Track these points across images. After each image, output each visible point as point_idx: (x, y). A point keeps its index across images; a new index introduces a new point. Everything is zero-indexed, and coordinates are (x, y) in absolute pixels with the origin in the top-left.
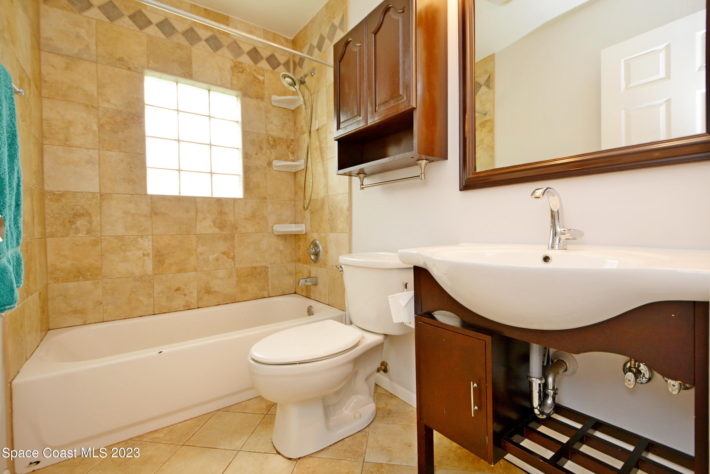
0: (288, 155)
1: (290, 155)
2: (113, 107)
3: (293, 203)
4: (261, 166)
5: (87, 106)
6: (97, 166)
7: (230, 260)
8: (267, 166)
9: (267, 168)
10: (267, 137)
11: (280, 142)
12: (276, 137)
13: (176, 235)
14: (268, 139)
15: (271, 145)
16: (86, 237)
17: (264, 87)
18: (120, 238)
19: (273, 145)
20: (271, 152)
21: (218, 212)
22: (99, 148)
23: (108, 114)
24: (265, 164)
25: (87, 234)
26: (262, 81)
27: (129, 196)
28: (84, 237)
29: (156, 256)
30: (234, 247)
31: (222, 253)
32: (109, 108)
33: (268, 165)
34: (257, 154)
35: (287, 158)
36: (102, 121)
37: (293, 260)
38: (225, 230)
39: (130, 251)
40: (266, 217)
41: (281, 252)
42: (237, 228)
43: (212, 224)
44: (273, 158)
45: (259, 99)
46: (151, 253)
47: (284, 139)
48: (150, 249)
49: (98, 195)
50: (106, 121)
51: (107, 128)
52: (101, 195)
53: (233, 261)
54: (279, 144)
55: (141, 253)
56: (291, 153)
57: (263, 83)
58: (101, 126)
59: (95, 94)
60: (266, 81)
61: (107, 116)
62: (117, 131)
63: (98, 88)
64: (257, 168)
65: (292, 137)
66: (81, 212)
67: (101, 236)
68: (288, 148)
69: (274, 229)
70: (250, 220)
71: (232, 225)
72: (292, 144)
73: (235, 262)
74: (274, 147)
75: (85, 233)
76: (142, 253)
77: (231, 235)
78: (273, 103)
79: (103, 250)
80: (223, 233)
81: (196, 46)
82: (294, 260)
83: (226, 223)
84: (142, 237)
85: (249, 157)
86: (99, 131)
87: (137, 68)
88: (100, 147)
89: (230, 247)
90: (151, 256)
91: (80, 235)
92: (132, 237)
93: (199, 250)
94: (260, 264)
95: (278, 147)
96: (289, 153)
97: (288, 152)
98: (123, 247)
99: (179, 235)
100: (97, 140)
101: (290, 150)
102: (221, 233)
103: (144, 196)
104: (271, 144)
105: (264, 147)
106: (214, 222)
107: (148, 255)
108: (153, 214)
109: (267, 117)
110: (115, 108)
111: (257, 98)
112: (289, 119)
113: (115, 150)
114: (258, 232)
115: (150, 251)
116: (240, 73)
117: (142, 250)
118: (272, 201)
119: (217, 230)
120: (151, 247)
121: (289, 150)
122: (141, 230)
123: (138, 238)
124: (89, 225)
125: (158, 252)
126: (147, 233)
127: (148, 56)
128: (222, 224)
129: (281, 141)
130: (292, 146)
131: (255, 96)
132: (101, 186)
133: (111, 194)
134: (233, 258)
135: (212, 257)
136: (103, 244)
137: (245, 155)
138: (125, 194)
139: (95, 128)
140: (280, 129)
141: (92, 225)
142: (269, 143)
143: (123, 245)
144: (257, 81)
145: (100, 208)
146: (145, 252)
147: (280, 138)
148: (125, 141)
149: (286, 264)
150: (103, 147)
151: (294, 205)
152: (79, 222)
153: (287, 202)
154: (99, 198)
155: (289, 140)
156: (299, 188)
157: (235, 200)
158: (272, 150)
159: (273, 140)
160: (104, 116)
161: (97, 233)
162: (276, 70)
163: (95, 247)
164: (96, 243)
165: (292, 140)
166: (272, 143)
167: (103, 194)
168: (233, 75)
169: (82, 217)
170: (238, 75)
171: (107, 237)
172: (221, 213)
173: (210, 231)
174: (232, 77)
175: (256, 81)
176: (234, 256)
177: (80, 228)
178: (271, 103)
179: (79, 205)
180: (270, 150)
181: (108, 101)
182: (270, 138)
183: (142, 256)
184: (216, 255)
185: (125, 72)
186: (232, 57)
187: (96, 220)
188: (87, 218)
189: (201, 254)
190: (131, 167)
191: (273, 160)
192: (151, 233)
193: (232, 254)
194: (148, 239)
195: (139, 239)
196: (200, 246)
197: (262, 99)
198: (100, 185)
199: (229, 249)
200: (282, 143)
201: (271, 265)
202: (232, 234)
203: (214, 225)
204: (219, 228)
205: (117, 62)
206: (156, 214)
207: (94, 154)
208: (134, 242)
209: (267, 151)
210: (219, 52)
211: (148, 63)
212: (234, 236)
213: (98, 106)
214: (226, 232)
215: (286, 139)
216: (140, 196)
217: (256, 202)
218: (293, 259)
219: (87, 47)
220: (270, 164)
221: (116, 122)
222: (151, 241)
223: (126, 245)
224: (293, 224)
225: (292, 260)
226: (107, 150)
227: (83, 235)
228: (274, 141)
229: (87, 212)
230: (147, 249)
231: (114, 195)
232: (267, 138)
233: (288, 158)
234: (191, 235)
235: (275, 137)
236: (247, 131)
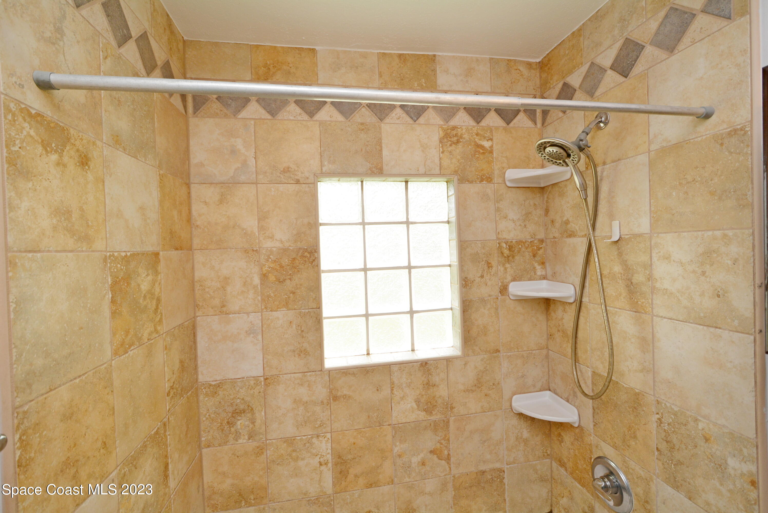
0: (534, 268)
1: (538, 267)
2: (278, 244)
3: (544, 352)
4: (490, 296)
5: (246, 251)
6: (260, 337)
7: (444, 461)
8: (500, 295)
9: (499, 298)
10: (499, 243)
11: (520, 249)
12: (514, 241)
13: (364, 428)
14: (500, 247)
15: (505, 257)
16: (248, 443)
17: (493, 158)
18: (290, 441)
19: (508, 257)
20: (506, 269)
21: (424, 385)
22: (262, 310)
23: (271, 256)
24: (496, 292)
25: (249, 439)
26: (489, 149)
27: (300, 375)
28: (245, 443)
29: (336, 464)
30: (448, 440)
31: (431, 452)
32: (273, 247)
33: (500, 292)
34: (482, 277)
35: (532, 273)
36: (265, 269)
37: (546, 454)
38: (434, 413)
39: (303, 459)
40: (499, 384)
41: (526, 441)
42: (452, 408)
43: (415, 406)
44: (509, 278)
45: (484, 182)
46: (330, 461)
47: (528, 241)
48: (328, 454)
49: (262, 379)
50: (270, 267)
51: (272, 278)
52: (266, 379)
53: (448, 463)
54: (519, 252)
55: (317, 460)
56: (539, 265)
57: (491, 152)
58: (264, 277)
59: (256, 230)
60: (495, 148)
61: (270, 260)
62: (284, 280)
63: (259, 220)
64: (483, 301)
65: (541, 236)
66: (242, 407)
67: (267, 440)
68: (534, 256)
69: (514, 404)
70: (473, 391)
71: (445, 404)
72: (541, 248)
73: (450, 465)
74: (511, 258)
75: (246, 437)
76: (319, 460)
77: (444, 421)
78: (509, 184)
79: (269, 461)
80: (432, 418)
81: (387, 120)
82: (548, 455)
83: (436, 402)
84: (318, 436)
85: (470, 285)
86: (261, 284)
87: (308, 178)
88: (263, 307)
89: (442, 441)
90: (330, 465)
91: (240, 441)
92: (306, 437)
93: (396, 450)
94: (491, 466)
95: (517, 258)
96: (536, 265)
97: (534, 263)
98: (294, 454)
99: (368, 429)
100: (260, 298)
101: (538, 258)
102: (429, 418)
103: (319, 373)
104: (505, 255)
105: (494, 263)
106: (418, 401)
107: (326, 464)
108: (331, 398)
109: (498, 210)
110: (281, 245)
111: (482, 181)
112: (535, 204)
113: (281, 309)
114: (486, 411)
115: (329, 457)
116: (454, 145)
117: (319, 456)
118: (509, 354)
119: (422, 415)
120: (330, 451)
121: (536, 259)
122: (317, 426)
123: (312, 438)
124: (251, 426)
125: (340, 457)
126: (324, 430)
127: (321, 156)
128: (429, 404)
129: (522, 247)
130: (540, 252)
131: (478, 178)
132: (265, 365)
133: (278, 376)
134: (448, 459)
135: (415, 460)
136: (268, 452)
137: (464, 283)
138: (295, 373)
139: (257, 280)
140: (520, 225)
141: (254, 425)
142: (502, 253)
143: (294, 451)
144: (481, 151)
145: (265, 398)
146: (322, 460)
147: (520, 242)
148: (294, 293)
149: (534, 462)
150: (266, 308)
151: (547, 356)
152: (239, 423)
153: (534, 352)
154: (263, 384)
155: (536, 242)
156: (559, 331)
157: (448, 360)
158: (507, 265)
159: (509, 246)
160: (267, 261)
161: (261, 436)
162: (511, 125)
163: (259, 457)
164: (260, 451)
165: (542, 241)
166: (506, 252)
167: (268, 377)
168: (443, 152)
169: (243, 415)
170: (450, 149)
171: (274, 441)
172: (428, 385)
173: (412, 417)
174: (441, 155)
175: (479, 152)
176: (449, 454)
177: (240, 431)
178: (505, 183)
179: (239, 398)
180: (504, 265)
181: (272, 238)
182: (504, 245)
183: (318, 465)
184: (422, 455)
185: (292, 188)
186: (442, 123)
187: (259, 416)
188: (249, 415)
189: (400, 456)
190: (303, 331)
191: (509, 283)
192: (329, 429)
193: (446, 452)
194: (326, 439)
195: (314, 440)
196: (398, 444)
197: (489, 180)
198: (263, 364)
199: (442, 444)
200: (523, 249)
201: (508, 466)
202: (445, 419)
203: (418, 406)
204: (425, 410)
205: (282, 176)
206: (336, 398)
207: (256, 319)
208: (307, 445)
209: (499, 267)
210: (422, 120)
211: (322, 166)
212: (448, 422)
213: (259, 248)
214: (436, 417)
215: (531, 240)
216: (314, 373)
217: (482, 360)
218: (547, 452)
219: (245, 163)
220: (504, 290)
221: (281, 266)
222: (330, 441)
223: (298, 450)
224: (546, 390)
225: (544, 455)
226: (271, 311)
227: (245, 441)
228: (510, 248)
229: (249, 406)
230: (324, 454)
231: (281, 376)
232: (498, 245)
233: (535, 273)
234: (385, 427)
235: (512, 242)
236: (467, 240)
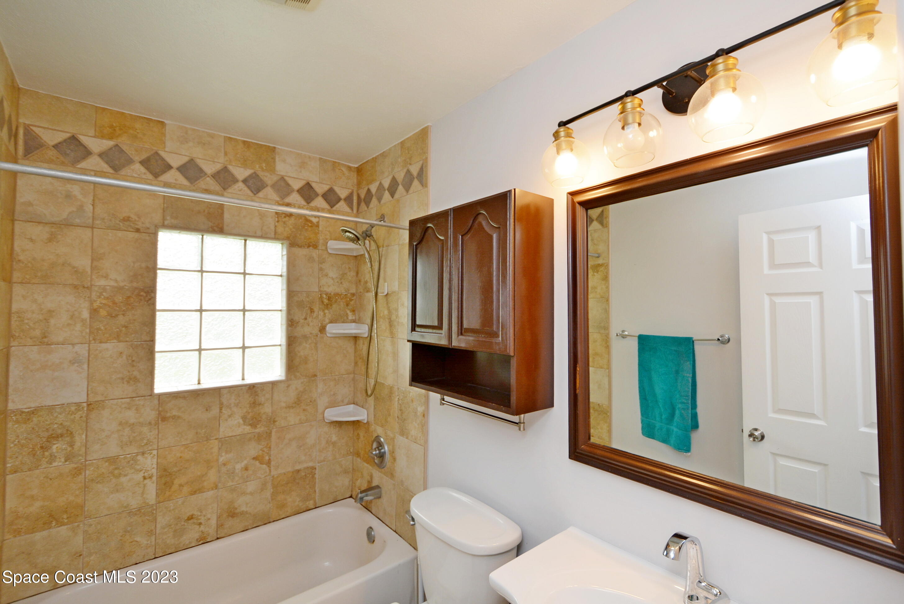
0: (347, 314)
1: (350, 314)
2: (112, 283)
3: (352, 376)
4: (311, 333)
5: (76, 287)
6: (85, 366)
7: (265, 465)
8: (319, 333)
9: (319, 335)
10: (320, 295)
11: (337, 299)
12: (332, 293)
13: (191, 443)
14: (321, 297)
15: (325, 305)
16: (64, 465)
17: (318, 230)
18: (112, 460)
19: (327, 305)
20: (325, 314)
21: (251, 404)
22: (90, 341)
23: (104, 294)
24: (316, 331)
25: (66, 461)
26: (316, 223)
27: (128, 400)
28: (61, 465)
29: (161, 477)
30: (270, 448)
31: (254, 458)
32: (107, 286)
33: (320, 331)
34: (306, 319)
35: (345, 318)
36: (95, 305)
37: (349, 452)
38: (258, 426)
39: (125, 475)
40: (315, 401)
41: (334, 444)
42: (274, 422)
43: (241, 421)
44: (327, 321)
45: (311, 248)
46: (155, 474)
47: (343, 294)
48: (153, 468)
49: (85, 405)
50: (101, 303)
51: (103, 313)
52: (88, 405)
53: (268, 466)
54: (336, 302)
55: (141, 474)
56: (351, 312)
57: (318, 226)
58: (94, 312)
59: (89, 270)
60: (321, 223)
61: (103, 297)
62: (117, 315)
63: (93, 260)
64: (305, 337)
65: (353, 291)
66: (59, 431)
67: (86, 461)
68: (347, 305)
69: (325, 415)
70: (293, 407)
71: (269, 418)
72: (353, 300)
73: (270, 467)
74: (329, 306)
75: (63, 460)
76: (143, 475)
77: (267, 433)
78: (330, 251)
79: (87, 480)
80: (256, 431)
81: (230, 190)
82: (351, 453)
83: (261, 418)
84: (143, 454)
85: (295, 325)
86: (90, 318)
87: (148, 228)
88: (91, 339)
89: (265, 449)
90: (154, 478)
91: (55, 464)
92: (130, 455)
93: (221, 460)
94: (305, 465)
95: (334, 306)
96: (348, 312)
97: (347, 310)
98: (116, 472)
99: (196, 444)
100: (88, 331)
101: (350, 307)
102: (254, 431)
103: (149, 397)
104: (325, 303)
105: (316, 309)
106: (244, 418)
107: (150, 477)
108: (160, 420)
109: (321, 269)
110: (115, 284)
111: (309, 246)
112: (349, 268)
113: (112, 341)
114: (303, 422)
115: (154, 471)
116: (287, 218)
117: (144, 471)
118: (324, 378)
119: (248, 429)
120: (155, 466)
121: (349, 307)
122: (143, 444)
123: (137, 455)
124: (69, 449)
125: (165, 470)
126: (150, 448)
127: (164, 211)
128: (254, 419)
129: (338, 298)
130: (352, 303)
131: (306, 244)
132: (89, 392)
133: (103, 401)
134: (269, 463)
135: (239, 467)
136: (87, 472)
137: (290, 323)
138: (122, 398)
139: (86, 314)
140: (338, 282)
141: (73, 448)
142: (323, 302)
143: (116, 469)
144: (310, 225)
145: (87, 423)
146: (146, 474)
147: (337, 294)
148: (126, 327)
149: (340, 459)
150: (94, 339)
151: (354, 379)
152: (55, 447)
153: (344, 376)
154: (85, 409)
155: (349, 295)
156: (360, 359)
157: (273, 384)
158: (326, 311)
159: (328, 297)
160: (99, 297)
161: (80, 458)
162: (334, 208)
163: (76, 477)
164: (78, 471)
165: (353, 295)
166: (326, 301)
167: (92, 403)
168: (278, 222)
169: (60, 439)
170: (284, 220)
171: (94, 461)
172: (255, 404)
173: (239, 431)
174: (276, 224)
175: (308, 225)
176: (270, 459)
177: (56, 454)
178: (327, 250)
179: (56, 423)
180: (323, 311)
181: (106, 277)
182: (325, 296)
183: (142, 479)
184: (245, 462)
185: (132, 235)
186: (278, 199)
187: (79, 440)
188: (68, 439)
189: (224, 464)
190: (133, 361)
191: (327, 324)
192: (155, 447)
193: (267, 458)
194: (152, 455)
195: (140, 457)
196: (223, 454)
197: (315, 246)
198: (88, 391)
199: (264, 451)
200: (339, 300)
201: (319, 464)
202: (268, 431)
203: (244, 421)
204: (250, 425)
205: (121, 224)
206: (164, 419)
207: (82, 350)
208: (132, 462)
209: (320, 312)
210: (261, 194)
211: (164, 219)
212: (271, 433)
213: (91, 285)
214: (260, 429)
215: (346, 293)
216: (143, 398)
217: (302, 383)
218: (350, 451)
219: (81, 208)
220: (323, 329)
221: (114, 303)
222: (156, 457)
223: (121, 468)
224: (352, 404)
225: (348, 453)
226: (101, 342)
227: (60, 464)
228: (329, 299)
229: (67, 430)
230: (149, 469)
231: (107, 401)
232: (320, 296)
233: (347, 318)
234: (212, 441)
235: (330, 294)
236: (295, 290)
